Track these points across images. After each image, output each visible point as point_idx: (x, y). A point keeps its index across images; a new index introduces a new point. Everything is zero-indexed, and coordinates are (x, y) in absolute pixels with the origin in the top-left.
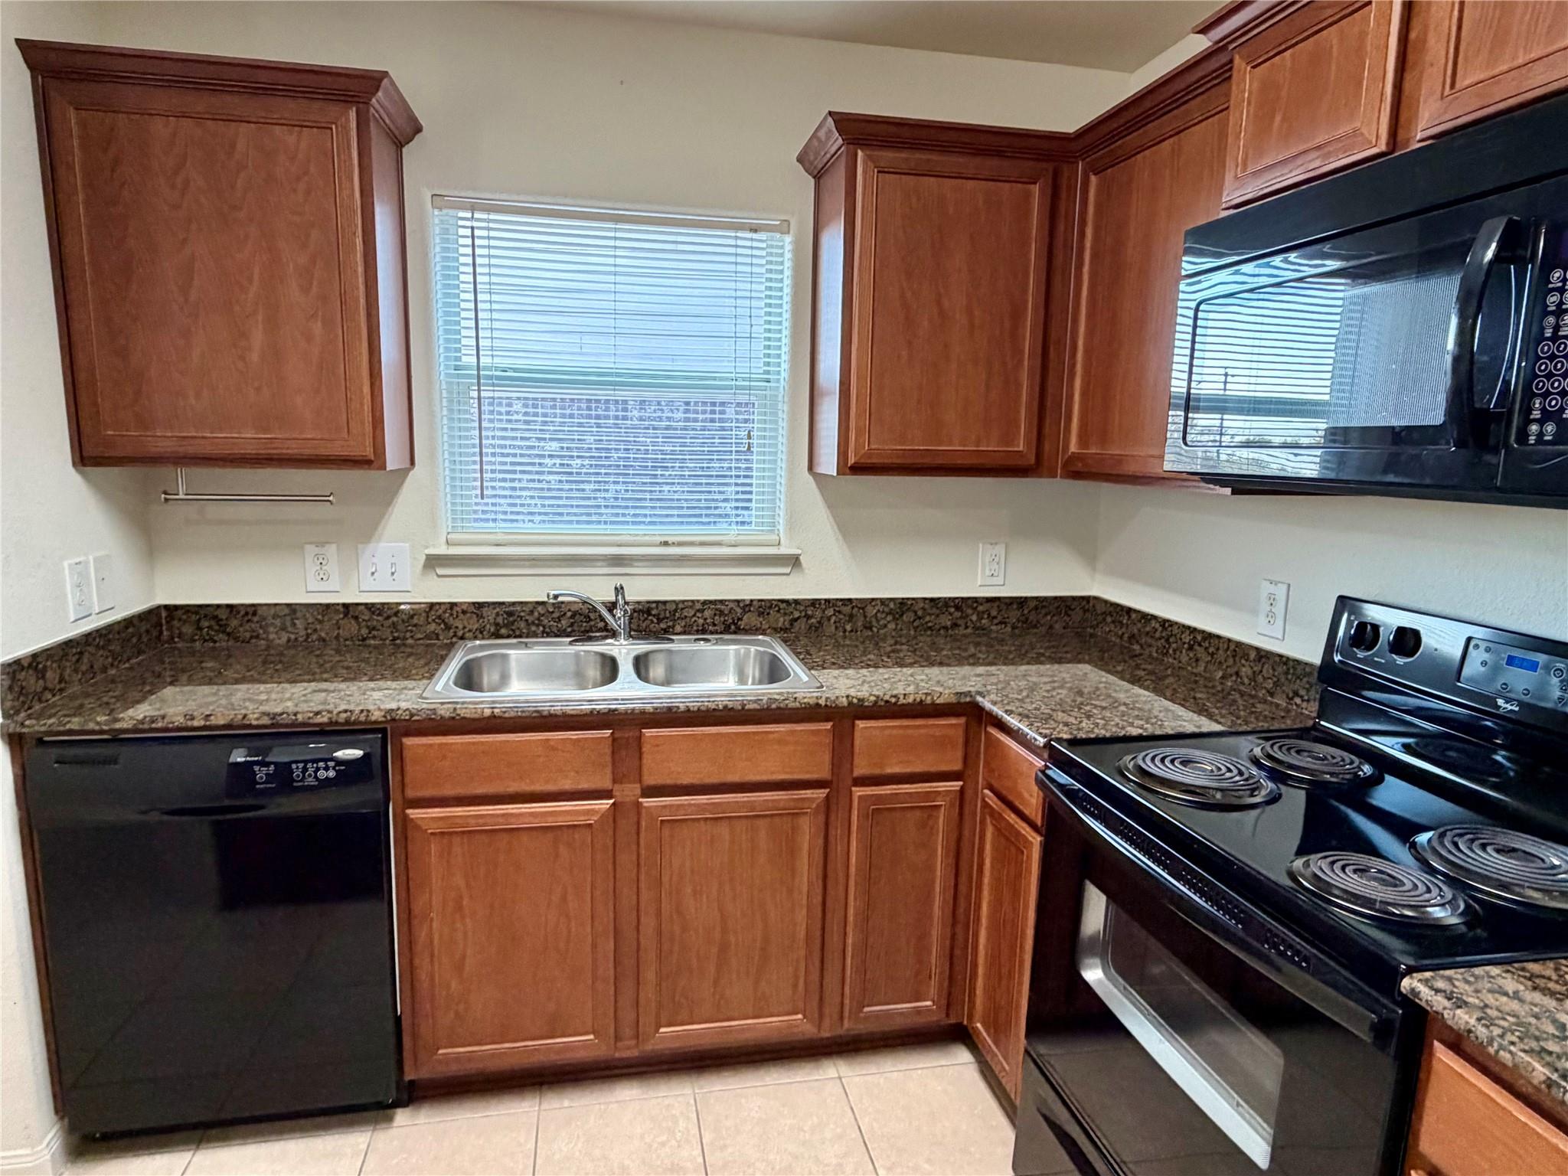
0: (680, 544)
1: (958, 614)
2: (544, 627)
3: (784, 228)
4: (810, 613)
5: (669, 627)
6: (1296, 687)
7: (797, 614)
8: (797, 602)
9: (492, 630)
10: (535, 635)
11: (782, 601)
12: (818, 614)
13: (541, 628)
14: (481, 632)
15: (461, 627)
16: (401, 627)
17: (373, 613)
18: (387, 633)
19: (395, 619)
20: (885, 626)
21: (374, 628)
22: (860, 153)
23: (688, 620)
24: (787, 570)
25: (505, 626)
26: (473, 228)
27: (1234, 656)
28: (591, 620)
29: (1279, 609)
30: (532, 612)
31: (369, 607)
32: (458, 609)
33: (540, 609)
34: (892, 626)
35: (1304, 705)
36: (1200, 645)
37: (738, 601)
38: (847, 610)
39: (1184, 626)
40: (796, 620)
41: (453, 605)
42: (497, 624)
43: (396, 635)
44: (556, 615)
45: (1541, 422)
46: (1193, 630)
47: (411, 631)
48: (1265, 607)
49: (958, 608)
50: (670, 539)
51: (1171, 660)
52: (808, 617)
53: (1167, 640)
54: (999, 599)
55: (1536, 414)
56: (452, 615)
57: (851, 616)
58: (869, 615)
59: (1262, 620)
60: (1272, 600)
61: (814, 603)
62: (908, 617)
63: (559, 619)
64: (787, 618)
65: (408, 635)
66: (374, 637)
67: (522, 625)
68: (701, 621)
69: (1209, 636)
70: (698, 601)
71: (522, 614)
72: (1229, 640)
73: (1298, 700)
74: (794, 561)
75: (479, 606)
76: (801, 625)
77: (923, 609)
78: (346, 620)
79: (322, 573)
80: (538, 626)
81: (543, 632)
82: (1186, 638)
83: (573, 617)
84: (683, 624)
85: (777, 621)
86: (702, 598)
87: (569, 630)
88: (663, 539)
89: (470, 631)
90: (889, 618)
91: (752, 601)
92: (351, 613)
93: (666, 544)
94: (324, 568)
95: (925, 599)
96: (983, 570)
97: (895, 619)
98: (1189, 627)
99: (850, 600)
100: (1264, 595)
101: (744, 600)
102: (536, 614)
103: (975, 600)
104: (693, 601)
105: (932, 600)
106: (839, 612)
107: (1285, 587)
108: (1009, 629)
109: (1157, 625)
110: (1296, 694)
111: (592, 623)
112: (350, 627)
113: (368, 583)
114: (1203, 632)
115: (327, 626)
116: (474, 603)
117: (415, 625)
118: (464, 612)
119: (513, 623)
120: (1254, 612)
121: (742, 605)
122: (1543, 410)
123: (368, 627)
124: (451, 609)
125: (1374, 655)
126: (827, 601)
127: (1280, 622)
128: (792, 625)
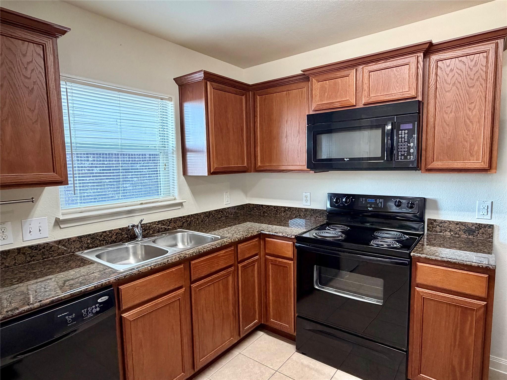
0: (146, 203)
1: (222, 213)
2: (106, 241)
3: (170, 99)
4: (187, 220)
5: (148, 232)
6: (316, 215)
7: (184, 221)
8: (184, 217)
9: (86, 246)
10: (103, 245)
11: (180, 217)
12: (190, 220)
13: (105, 242)
14: (82, 248)
15: (73, 247)
16: (46, 253)
17: (33, 249)
18: (40, 257)
19: (43, 250)
20: (206, 220)
21: (33, 256)
22: (208, 82)
23: (154, 229)
24: (180, 207)
25: (91, 243)
26: (66, 89)
27: (298, 211)
28: (123, 235)
29: (308, 199)
30: (101, 236)
31: (31, 247)
32: (72, 240)
33: (104, 234)
34: (207, 220)
35: (319, 219)
36: (287, 210)
37: (168, 220)
38: (196, 217)
39: (281, 207)
40: (184, 223)
41: (69, 239)
42: (88, 243)
43: (44, 257)
44: (110, 235)
45: (401, 156)
46: (285, 207)
47: (51, 254)
48: (304, 199)
49: (222, 212)
50: (143, 202)
51: (278, 216)
52: (187, 221)
53: (277, 211)
54: (230, 207)
55: (400, 155)
56: (69, 243)
57: (198, 219)
58: (202, 218)
59: (304, 201)
60: (306, 197)
61: (188, 216)
62: (211, 216)
63: (111, 237)
64: (182, 222)
65: (50, 256)
66: (34, 260)
67: (98, 241)
68: (158, 228)
69: (290, 208)
70: (156, 222)
71: (98, 237)
72: (296, 208)
73: (318, 218)
74: (181, 204)
75: (80, 237)
76: (185, 224)
77: (214, 213)
78: (19, 255)
79: (4, 236)
80: (103, 241)
81: (106, 243)
82: (283, 209)
83: (116, 235)
84: (152, 230)
85: (179, 224)
86: (157, 220)
87: (115, 240)
88: (141, 202)
89: (77, 248)
90: (207, 218)
91: (172, 219)
92: (21, 251)
93: (142, 204)
94: (4, 234)
95: (214, 210)
96: (226, 200)
97: (208, 218)
98: (283, 207)
99: (197, 214)
100: (304, 196)
101: (169, 219)
102: (103, 236)
103: (225, 209)
104: (155, 222)
105: (216, 210)
106: (195, 218)
107: (309, 193)
108: (233, 216)
109: (273, 208)
110: (317, 217)
111: (123, 236)
112: (21, 258)
113: (28, 237)
114: (288, 207)
115: (8, 260)
116: (78, 237)
117: (53, 251)
118: (74, 241)
119: (94, 242)
120: (302, 200)
121: (169, 221)
122: (401, 154)
123: (30, 256)
124: (69, 241)
125: (340, 204)
126: (192, 215)
127: (309, 201)
128: (183, 224)
